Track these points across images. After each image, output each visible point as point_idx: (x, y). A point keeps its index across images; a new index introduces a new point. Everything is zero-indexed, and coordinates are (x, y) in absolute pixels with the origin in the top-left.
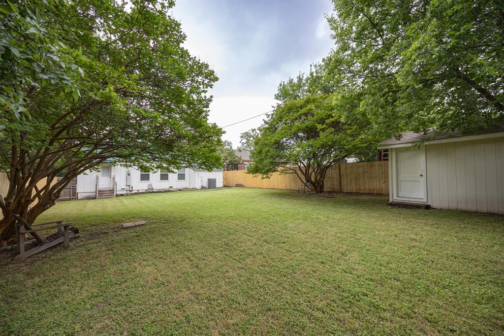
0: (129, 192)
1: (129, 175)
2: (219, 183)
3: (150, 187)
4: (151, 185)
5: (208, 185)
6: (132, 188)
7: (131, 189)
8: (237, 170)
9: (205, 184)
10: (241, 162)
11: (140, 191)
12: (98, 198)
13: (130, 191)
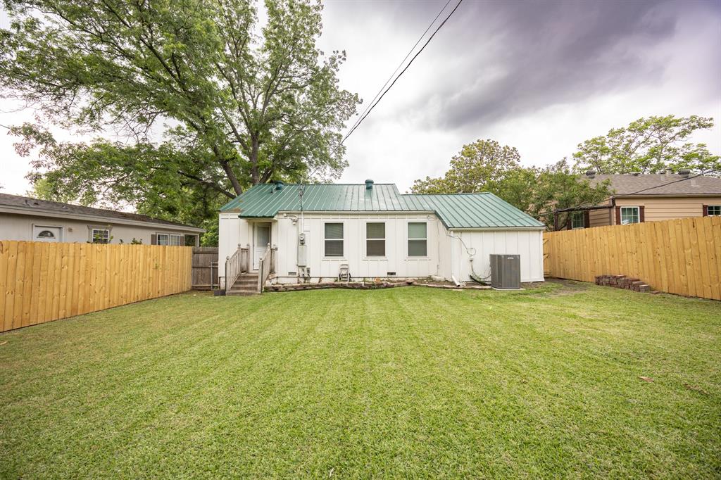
0: (302, 280)
1: (302, 244)
2: (532, 270)
3: (344, 272)
4: (345, 267)
5: (493, 275)
6: (308, 271)
7: (306, 276)
8: (587, 226)
9: (483, 272)
10: (607, 203)
11: (324, 281)
12: (229, 294)
13: (306, 279)
